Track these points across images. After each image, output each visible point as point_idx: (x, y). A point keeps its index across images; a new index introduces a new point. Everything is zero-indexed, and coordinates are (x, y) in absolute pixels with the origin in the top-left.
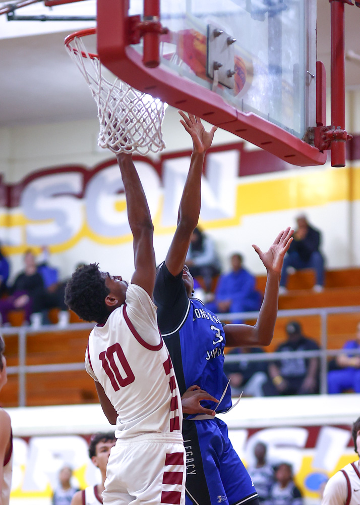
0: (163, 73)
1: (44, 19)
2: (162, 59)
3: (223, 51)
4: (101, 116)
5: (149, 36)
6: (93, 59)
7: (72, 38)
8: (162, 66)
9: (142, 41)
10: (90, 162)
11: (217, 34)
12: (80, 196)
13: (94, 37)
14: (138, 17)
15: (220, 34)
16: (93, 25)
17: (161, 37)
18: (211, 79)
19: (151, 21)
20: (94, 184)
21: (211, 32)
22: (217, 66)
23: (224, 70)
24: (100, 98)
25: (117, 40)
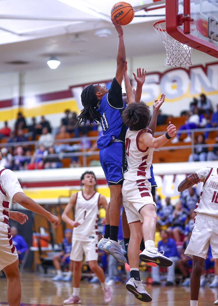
0: (192, 36)
1: (144, 16)
2: (191, 31)
3: (214, 27)
4: (167, 53)
5: (186, 22)
6: (164, 31)
7: (156, 23)
8: (191, 34)
9: (183, 24)
10: (162, 70)
11: (212, 21)
12: (158, 83)
13: (165, 23)
14: (182, 15)
15: (213, 20)
16: (164, 18)
17: (191, 22)
18: (210, 38)
19: (187, 16)
20: (164, 79)
21: (210, 20)
22: (212, 33)
23: (215, 34)
24: (167, 46)
25: (174, 24)
